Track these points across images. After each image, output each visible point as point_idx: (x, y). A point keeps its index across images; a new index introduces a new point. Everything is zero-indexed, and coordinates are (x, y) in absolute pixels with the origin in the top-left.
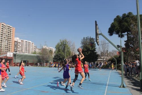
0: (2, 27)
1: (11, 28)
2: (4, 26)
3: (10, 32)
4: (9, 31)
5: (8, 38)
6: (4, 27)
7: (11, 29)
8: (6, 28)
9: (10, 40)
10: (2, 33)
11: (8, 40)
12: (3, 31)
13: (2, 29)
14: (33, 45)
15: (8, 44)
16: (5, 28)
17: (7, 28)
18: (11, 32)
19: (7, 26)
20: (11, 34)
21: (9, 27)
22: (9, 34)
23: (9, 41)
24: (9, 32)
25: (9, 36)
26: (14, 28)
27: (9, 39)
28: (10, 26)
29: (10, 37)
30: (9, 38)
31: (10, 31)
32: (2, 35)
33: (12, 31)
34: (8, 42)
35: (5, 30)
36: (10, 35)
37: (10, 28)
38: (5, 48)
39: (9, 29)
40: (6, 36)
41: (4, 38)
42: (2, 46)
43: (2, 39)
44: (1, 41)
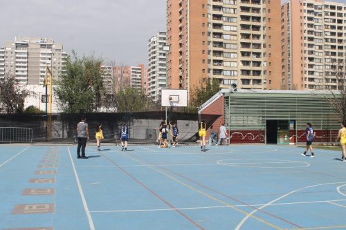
0: (309, 12)
1: (340, 8)
2: (316, 7)
3: (337, 24)
4: (334, 21)
5: (333, 47)
6: (315, 14)
7: (340, 15)
8: (323, 14)
9: (340, 54)
10: (310, 32)
11: (334, 54)
13: (310, 19)
15: (333, 67)
16: (321, 15)
17: (327, 14)
18: (343, 24)
19: (327, 6)
20: (344, 31)
21: (333, 7)
22: (336, 31)
23: (337, 57)
24: (333, 27)
25: (336, 37)
27: (337, 51)
28: (337, 5)
29: (340, 41)
30: (337, 44)
31: (340, 21)
32: (311, 39)
33: (344, 18)
34: (334, 60)
35: (320, 22)
36: (340, 35)
37: (336, 11)
38: (325, 83)
39: (333, 14)
40: (327, 40)
41: (320, 47)
42: (316, 75)
43: (312, 52)
44: (311, 59)
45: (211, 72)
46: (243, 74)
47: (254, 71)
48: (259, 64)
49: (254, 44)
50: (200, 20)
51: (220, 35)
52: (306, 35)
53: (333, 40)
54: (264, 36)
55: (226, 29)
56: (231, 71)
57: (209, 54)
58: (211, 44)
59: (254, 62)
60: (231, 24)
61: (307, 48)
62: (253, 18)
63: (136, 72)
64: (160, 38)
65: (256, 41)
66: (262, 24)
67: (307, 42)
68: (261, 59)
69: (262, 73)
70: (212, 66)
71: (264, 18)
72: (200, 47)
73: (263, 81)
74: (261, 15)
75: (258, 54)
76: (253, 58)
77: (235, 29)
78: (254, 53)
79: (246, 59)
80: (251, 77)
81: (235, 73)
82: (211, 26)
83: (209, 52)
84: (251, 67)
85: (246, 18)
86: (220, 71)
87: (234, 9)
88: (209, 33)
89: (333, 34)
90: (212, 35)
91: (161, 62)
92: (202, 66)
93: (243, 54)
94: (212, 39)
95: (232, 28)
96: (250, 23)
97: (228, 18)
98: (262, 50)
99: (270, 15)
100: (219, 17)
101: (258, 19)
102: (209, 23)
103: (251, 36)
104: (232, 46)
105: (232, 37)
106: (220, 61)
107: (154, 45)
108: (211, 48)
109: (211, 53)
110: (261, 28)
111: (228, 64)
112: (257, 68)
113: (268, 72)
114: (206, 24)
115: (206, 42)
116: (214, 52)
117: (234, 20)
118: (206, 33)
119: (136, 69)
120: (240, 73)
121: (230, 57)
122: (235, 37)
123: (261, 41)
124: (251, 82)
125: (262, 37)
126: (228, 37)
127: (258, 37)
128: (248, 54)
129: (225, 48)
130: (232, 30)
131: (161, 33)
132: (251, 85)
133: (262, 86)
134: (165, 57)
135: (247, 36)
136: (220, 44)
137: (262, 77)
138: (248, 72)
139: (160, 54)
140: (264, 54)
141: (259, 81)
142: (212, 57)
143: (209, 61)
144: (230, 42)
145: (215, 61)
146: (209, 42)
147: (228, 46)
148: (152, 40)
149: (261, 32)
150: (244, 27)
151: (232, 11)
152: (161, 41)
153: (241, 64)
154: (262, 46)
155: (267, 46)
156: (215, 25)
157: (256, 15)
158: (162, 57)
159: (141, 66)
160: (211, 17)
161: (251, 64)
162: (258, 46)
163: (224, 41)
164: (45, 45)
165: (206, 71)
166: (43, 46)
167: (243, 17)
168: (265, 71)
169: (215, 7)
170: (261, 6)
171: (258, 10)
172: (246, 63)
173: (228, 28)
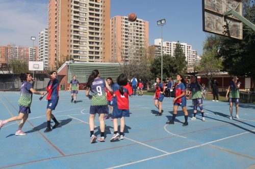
0: (126, 22)
1: (141, 22)
3: (139, 30)
4: (138, 28)
5: (137, 41)
7: (141, 25)
9: (141, 45)
10: (126, 33)
12: (126, 29)
13: (126, 26)
14: (191, 50)
16: (131, 24)
17: (134, 24)
18: (142, 30)
20: (142, 33)
21: (137, 21)
22: (139, 33)
23: (139, 46)
24: (137, 31)
25: (139, 36)
26: (147, 22)
27: (139, 43)
28: (139, 20)
29: (141, 38)
30: (139, 40)
31: (141, 28)
32: (126, 36)
33: (142, 27)
34: (138, 48)
35: (131, 28)
36: (141, 35)
37: (139, 23)
39: (137, 24)
40: (134, 37)
41: (131, 41)
42: (129, 55)
43: (126, 43)
44: (126, 47)
45: (72, 52)
46: (90, 53)
48: (98, 48)
49: (96, 38)
50: (67, 23)
51: (77, 32)
52: (124, 34)
53: (137, 38)
54: (101, 34)
55: (81, 29)
56: (83, 52)
58: (73, 37)
60: (84, 26)
61: (124, 41)
62: (96, 24)
63: (32, 51)
64: (46, 32)
65: (97, 36)
66: (100, 27)
67: (124, 38)
68: (99, 46)
70: (73, 49)
71: (101, 24)
72: (67, 38)
73: (100, 57)
74: (100, 22)
75: (98, 43)
76: (95, 45)
77: (86, 29)
78: (96, 42)
79: (91, 45)
80: (94, 55)
81: (86, 53)
82: (72, 27)
83: (71, 41)
84: (94, 50)
85: (92, 24)
86: (77, 52)
87: (86, 18)
88: (71, 31)
89: (137, 34)
90: (73, 32)
91: (46, 46)
92: (67, 49)
93: (90, 43)
94: (73, 34)
96: (94, 26)
97: (82, 23)
98: (100, 41)
99: (104, 23)
100: (77, 22)
101: (98, 24)
103: (94, 33)
104: (84, 38)
105: (84, 34)
106: (77, 46)
107: (42, 36)
108: (73, 39)
109: (72, 41)
110: (100, 30)
111: (82, 48)
112: (97, 51)
113: (103, 53)
114: (70, 26)
115: (70, 36)
116: (74, 41)
117: (85, 24)
118: (70, 31)
119: (33, 49)
120: (88, 53)
121: (83, 44)
122: (86, 34)
123: (100, 36)
124: (94, 58)
125: (100, 34)
126: (82, 33)
127: (98, 34)
128: (93, 43)
129: (80, 39)
130: (84, 29)
131: (46, 29)
132: (94, 59)
133: (100, 60)
135: (92, 33)
136: (78, 37)
137: (100, 55)
138: (92, 52)
139: (46, 41)
140: (101, 43)
141: (98, 57)
142: (73, 44)
143: (71, 46)
144: (83, 36)
145: (74, 46)
146: (71, 36)
147: (82, 38)
148: (41, 33)
149: (100, 31)
150: (90, 28)
151: (84, 19)
152: (46, 34)
153: (89, 48)
154: (100, 39)
155: (103, 39)
156: (75, 27)
157: (97, 22)
158: (47, 43)
159: (36, 47)
160: (72, 22)
161: (94, 48)
162: (98, 38)
163: (80, 36)
165: (70, 51)
167: (90, 23)
168: (101, 52)
169: (75, 17)
170: (100, 18)
171: (98, 20)
172: (91, 47)
173: (82, 29)
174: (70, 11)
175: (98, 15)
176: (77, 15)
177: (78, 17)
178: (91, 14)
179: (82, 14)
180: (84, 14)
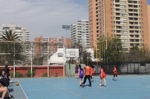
46: (131, 41)
47: (136, 40)
48: (137, 36)
49: (135, 27)
50: (110, 16)
51: (119, 23)
54: (140, 23)
56: (125, 40)
57: (114, 32)
58: (116, 27)
59: (135, 35)
60: (124, 17)
62: (135, 14)
63: (60, 41)
64: (78, 24)
65: (136, 25)
66: (139, 17)
68: (139, 34)
69: (140, 40)
71: (140, 14)
73: (140, 44)
74: (138, 12)
75: (137, 32)
76: (135, 33)
77: (126, 20)
78: (135, 31)
79: (132, 34)
80: (134, 42)
81: (127, 41)
82: (115, 18)
83: (115, 30)
84: (134, 38)
87: (125, 10)
88: (114, 22)
90: (116, 23)
91: (79, 36)
94: (116, 24)
95: (125, 19)
96: (133, 17)
97: (123, 14)
98: (139, 30)
100: (118, 14)
101: (137, 15)
102: (114, 17)
103: (134, 23)
104: (125, 28)
105: (125, 24)
106: (120, 35)
107: (75, 27)
108: (116, 29)
109: (116, 31)
110: (139, 19)
111: (123, 36)
112: (137, 38)
113: (142, 40)
114: (113, 17)
115: (113, 26)
116: (117, 31)
117: (126, 15)
118: (113, 22)
119: (60, 39)
120: (129, 40)
121: (124, 33)
122: (126, 24)
123: (139, 25)
125: (139, 23)
126: (123, 24)
127: (137, 23)
128: (133, 31)
129: (122, 29)
130: (124, 20)
131: (78, 21)
134: (81, 33)
135: (132, 23)
136: (120, 27)
137: (139, 42)
138: (133, 40)
139: (78, 32)
140: (140, 31)
141: (138, 44)
142: (116, 33)
143: (115, 35)
144: (124, 26)
145: (117, 35)
147: (123, 28)
148: (73, 25)
149: (138, 21)
150: (130, 19)
151: (124, 11)
152: (78, 25)
153: (130, 36)
154: (139, 27)
155: (142, 27)
156: (117, 18)
157: (136, 13)
158: (79, 33)
159: (63, 37)
160: (115, 14)
161: (134, 36)
162: (137, 27)
163: (121, 26)
164: (18, 28)
166: (17, 28)
167: (130, 14)
168: (141, 40)
169: (117, 9)
170: (138, 8)
171: (136, 10)
172: (132, 36)
173: (122, 19)
174: (112, 5)
175: (136, 6)
176: (118, 8)
177: (118, 10)
178: (130, 6)
179: (122, 7)
180: (124, 7)
